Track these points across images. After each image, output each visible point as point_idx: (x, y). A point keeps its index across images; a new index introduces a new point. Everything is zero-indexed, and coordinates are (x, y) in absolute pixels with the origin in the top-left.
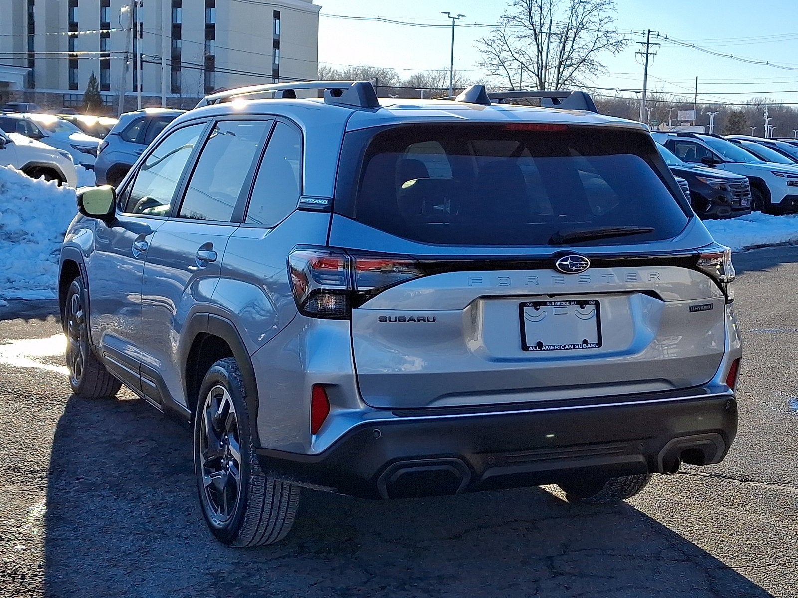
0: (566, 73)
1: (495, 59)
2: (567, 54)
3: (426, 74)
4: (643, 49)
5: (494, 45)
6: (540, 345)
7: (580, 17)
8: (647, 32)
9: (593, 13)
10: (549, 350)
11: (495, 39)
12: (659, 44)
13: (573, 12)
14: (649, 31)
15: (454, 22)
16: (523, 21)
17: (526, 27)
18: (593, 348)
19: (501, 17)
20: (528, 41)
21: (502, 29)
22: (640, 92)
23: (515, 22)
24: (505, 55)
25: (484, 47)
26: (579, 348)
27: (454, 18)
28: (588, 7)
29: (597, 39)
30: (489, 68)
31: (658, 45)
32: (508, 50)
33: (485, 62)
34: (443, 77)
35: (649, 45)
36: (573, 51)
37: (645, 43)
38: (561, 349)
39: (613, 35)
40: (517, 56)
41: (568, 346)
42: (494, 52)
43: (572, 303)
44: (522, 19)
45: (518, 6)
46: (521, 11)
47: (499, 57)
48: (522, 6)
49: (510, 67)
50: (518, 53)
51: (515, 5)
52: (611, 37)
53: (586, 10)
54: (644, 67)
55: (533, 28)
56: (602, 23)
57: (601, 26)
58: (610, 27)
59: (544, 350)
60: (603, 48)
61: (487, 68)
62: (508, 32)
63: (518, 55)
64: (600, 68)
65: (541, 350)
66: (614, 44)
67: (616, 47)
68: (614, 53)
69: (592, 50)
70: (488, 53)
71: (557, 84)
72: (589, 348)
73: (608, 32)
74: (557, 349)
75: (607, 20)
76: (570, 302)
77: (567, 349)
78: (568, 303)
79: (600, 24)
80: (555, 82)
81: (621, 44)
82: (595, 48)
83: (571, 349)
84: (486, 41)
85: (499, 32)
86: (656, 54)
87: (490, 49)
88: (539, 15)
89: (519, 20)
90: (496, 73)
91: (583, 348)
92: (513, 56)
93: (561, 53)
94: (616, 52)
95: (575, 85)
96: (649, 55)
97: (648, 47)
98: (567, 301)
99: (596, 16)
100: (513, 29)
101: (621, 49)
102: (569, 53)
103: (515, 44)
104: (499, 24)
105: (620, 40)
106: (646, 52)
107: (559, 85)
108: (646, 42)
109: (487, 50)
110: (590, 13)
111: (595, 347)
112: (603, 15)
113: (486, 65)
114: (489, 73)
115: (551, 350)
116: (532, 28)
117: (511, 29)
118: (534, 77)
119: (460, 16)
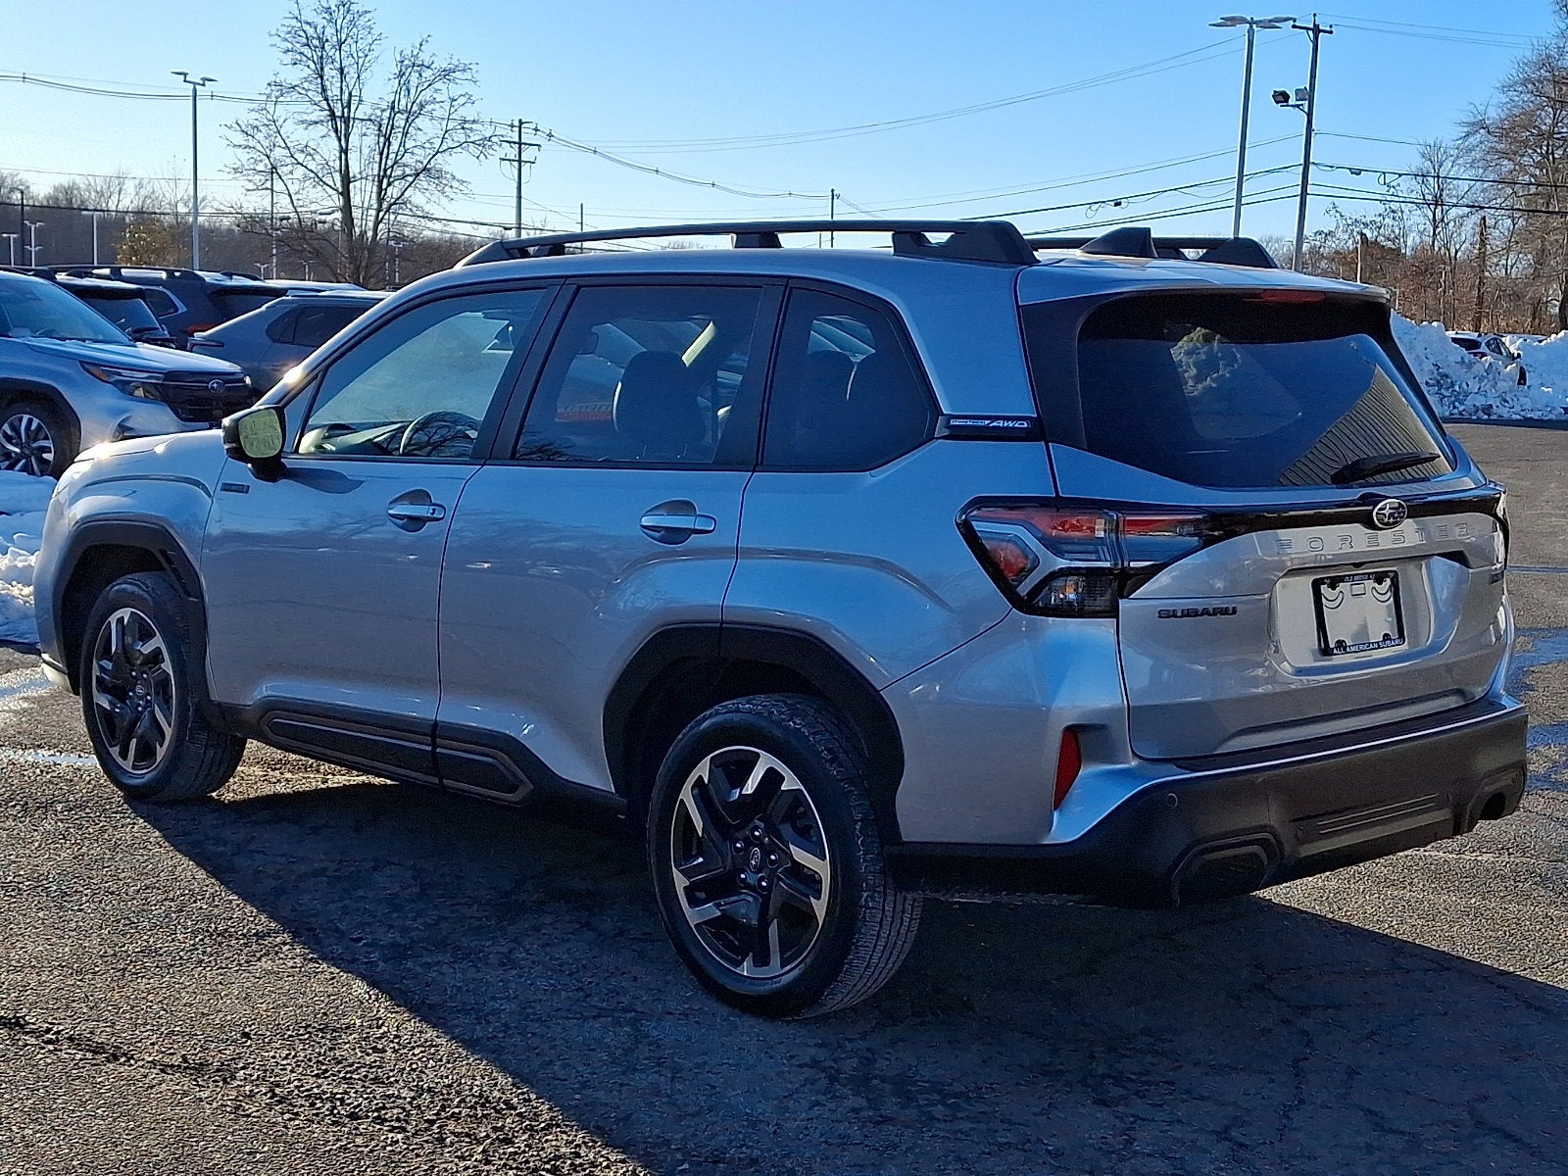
0: (393, 192)
1: (261, 161)
2: (392, 156)
3: (81, 182)
4: (513, 153)
5: (259, 136)
7: (413, 91)
8: (517, 123)
9: (436, 85)
10: (1354, 652)
11: (256, 123)
12: (539, 146)
13: (402, 82)
14: (520, 120)
15: (196, 90)
16: (310, 94)
17: (315, 104)
19: (269, 85)
20: (322, 129)
21: (271, 107)
22: (510, 229)
23: (295, 96)
24: (279, 153)
25: (240, 139)
27: (195, 84)
28: (427, 73)
29: (446, 132)
30: (249, 178)
31: (537, 147)
32: (284, 146)
33: (243, 165)
34: (117, 189)
35: (523, 146)
36: (405, 152)
37: (515, 143)
38: (1365, 650)
39: (474, 126)
40: (300, 157)
42: (259, 148)
44: (307, 91)
45: (301, 67)
46: (306, 76)
47: (268, 157)
48: (308, 67)
49: (290, 176)
50: (302, 151)
51: (295, 64)
52: (471, 129)
53: (424, 80)
54: (516, 185)
55: (329, 105)
56: (454, 103)
57: (452, 110)
58: (468, 112)
60: (459, 150)
61: (245, 178)
62: (281, 112)
63: (303, 156)
64: (455, 184)
66: (478, 142)
67: (481, 148)
68: (478, 158)
69: (438, 152)
70: (247, 150)
71: (379, 211)
72: (1391, 646)
73: (465, 122)
75: (462, 100)
79: (451, 106)
80: (375, 206)
81: (490, 143)
82: (444, 147)
84: (243, 127)
85: (264, 112)
86: (533, 163)
87: (251, 143)
88: (339, 85)
89: (304, 92)
90: (263, 187)
92: (292, 156)
93: (381, 154)
94: (482, 157)
95: (410, 213)
96: (523, 164)
97: (520, 148)
99: (444, 90)
100: (292, 108)
101: (491, 152)
102: (397, 155)
103: (297, 135)
104: (264, 98)
105: (488, 136)
106: (517, 158)
107: (381, 214)
108: (517, 140)
109: (246, 143)
110: (430, 85)
112: (455, 90)
113: (245, 172)
114: (251, 186)
115: (1356, 652)
116: (326, 107)
117: (288, 107)
118: (335, 196)
119: (205, 79)
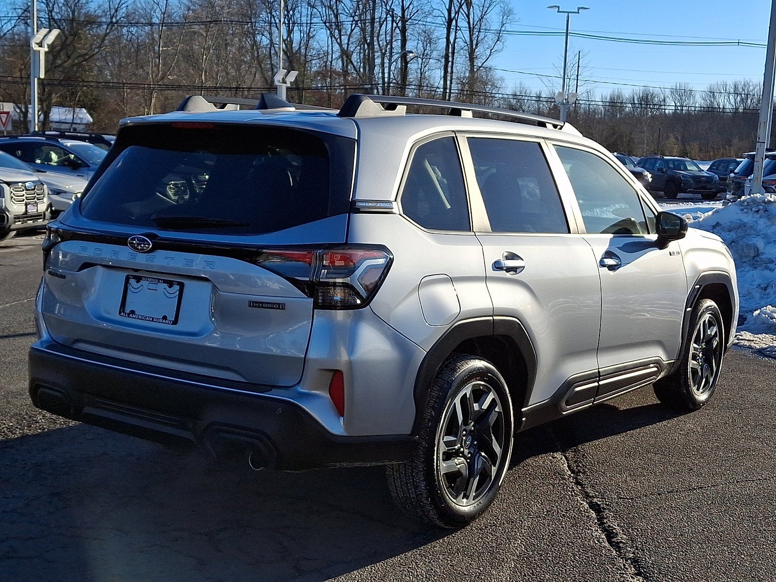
6: (133, 312)
10: (134, 318)
18: (167, 323)
26: (156, 322)
38: (143, 319)
41: (149, 317)
43: (160, 281)
59: (130, 317)
65: (129, 317)
72: (164, 323)
74: (140, 319)
76: (159, 279)
77: (147, 320)
78: (157, 280)
83: (150, 321)
91: (159, 322)
98: (156, 279)
111: (169, 324)
115: (135, 318)
